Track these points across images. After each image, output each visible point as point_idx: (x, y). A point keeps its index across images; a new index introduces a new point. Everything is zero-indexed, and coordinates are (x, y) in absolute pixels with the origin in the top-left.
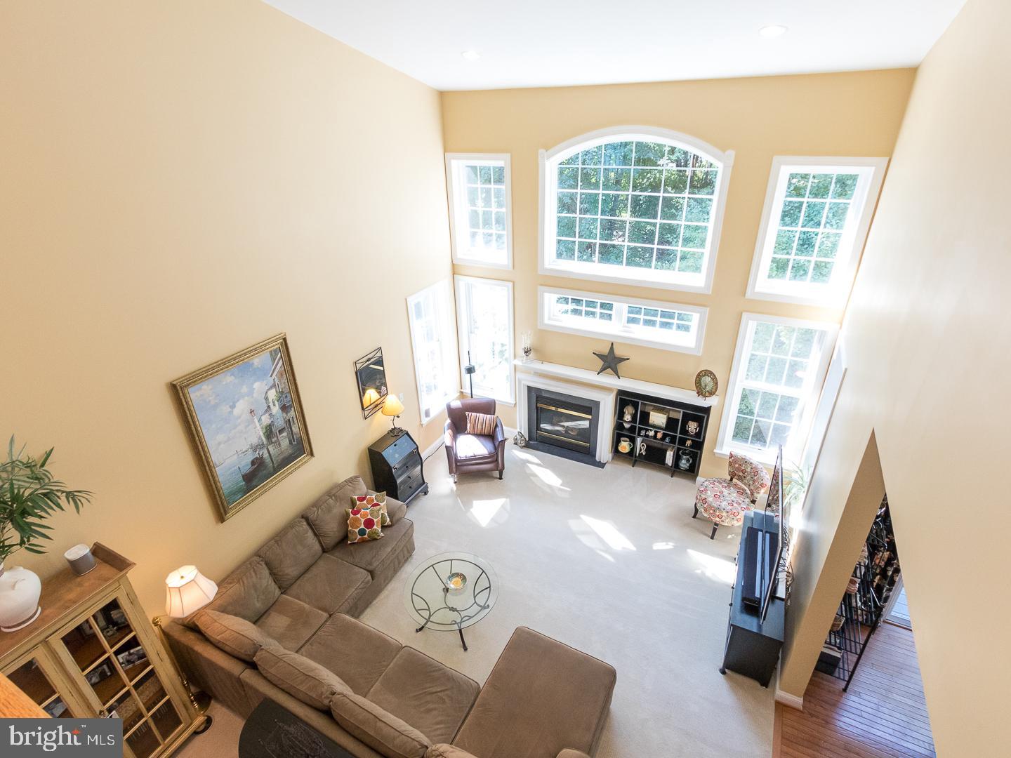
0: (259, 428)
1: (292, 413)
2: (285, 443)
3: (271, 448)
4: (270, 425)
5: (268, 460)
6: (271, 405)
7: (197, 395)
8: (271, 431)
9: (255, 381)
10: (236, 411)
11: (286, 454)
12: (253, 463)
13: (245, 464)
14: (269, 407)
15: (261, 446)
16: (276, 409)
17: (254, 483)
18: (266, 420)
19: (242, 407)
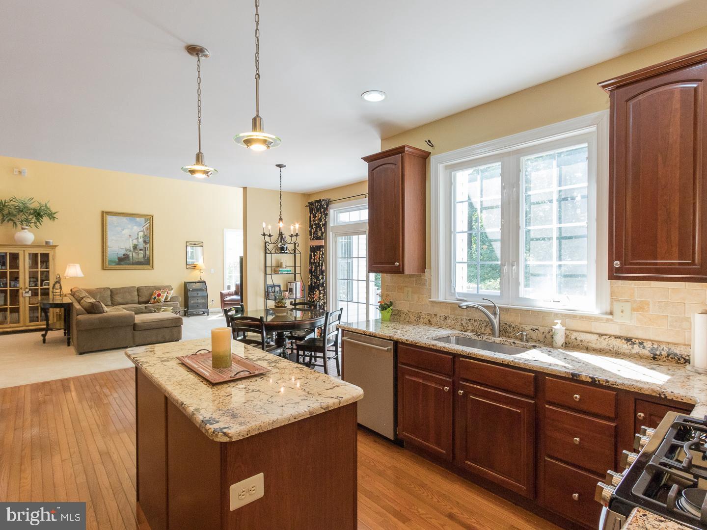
0: (131, 243)
1: (148, 246)
2: (141, 254)
3: (134, 254)
4: (136, 245)
5: (131, 258)
6: (139, 238)
7: (109, 218)
8: (136, 247)
9: (135, 225)
10: (124, 232)
11: (140, 260)
12: (124, 255)
13: (121, 253)
14: (138, 238)
15: (130, 251)
16: (141, 240)
17: (122, 263)
18: (135, 242)
19: (126, 232)
